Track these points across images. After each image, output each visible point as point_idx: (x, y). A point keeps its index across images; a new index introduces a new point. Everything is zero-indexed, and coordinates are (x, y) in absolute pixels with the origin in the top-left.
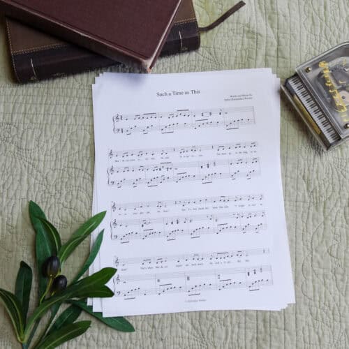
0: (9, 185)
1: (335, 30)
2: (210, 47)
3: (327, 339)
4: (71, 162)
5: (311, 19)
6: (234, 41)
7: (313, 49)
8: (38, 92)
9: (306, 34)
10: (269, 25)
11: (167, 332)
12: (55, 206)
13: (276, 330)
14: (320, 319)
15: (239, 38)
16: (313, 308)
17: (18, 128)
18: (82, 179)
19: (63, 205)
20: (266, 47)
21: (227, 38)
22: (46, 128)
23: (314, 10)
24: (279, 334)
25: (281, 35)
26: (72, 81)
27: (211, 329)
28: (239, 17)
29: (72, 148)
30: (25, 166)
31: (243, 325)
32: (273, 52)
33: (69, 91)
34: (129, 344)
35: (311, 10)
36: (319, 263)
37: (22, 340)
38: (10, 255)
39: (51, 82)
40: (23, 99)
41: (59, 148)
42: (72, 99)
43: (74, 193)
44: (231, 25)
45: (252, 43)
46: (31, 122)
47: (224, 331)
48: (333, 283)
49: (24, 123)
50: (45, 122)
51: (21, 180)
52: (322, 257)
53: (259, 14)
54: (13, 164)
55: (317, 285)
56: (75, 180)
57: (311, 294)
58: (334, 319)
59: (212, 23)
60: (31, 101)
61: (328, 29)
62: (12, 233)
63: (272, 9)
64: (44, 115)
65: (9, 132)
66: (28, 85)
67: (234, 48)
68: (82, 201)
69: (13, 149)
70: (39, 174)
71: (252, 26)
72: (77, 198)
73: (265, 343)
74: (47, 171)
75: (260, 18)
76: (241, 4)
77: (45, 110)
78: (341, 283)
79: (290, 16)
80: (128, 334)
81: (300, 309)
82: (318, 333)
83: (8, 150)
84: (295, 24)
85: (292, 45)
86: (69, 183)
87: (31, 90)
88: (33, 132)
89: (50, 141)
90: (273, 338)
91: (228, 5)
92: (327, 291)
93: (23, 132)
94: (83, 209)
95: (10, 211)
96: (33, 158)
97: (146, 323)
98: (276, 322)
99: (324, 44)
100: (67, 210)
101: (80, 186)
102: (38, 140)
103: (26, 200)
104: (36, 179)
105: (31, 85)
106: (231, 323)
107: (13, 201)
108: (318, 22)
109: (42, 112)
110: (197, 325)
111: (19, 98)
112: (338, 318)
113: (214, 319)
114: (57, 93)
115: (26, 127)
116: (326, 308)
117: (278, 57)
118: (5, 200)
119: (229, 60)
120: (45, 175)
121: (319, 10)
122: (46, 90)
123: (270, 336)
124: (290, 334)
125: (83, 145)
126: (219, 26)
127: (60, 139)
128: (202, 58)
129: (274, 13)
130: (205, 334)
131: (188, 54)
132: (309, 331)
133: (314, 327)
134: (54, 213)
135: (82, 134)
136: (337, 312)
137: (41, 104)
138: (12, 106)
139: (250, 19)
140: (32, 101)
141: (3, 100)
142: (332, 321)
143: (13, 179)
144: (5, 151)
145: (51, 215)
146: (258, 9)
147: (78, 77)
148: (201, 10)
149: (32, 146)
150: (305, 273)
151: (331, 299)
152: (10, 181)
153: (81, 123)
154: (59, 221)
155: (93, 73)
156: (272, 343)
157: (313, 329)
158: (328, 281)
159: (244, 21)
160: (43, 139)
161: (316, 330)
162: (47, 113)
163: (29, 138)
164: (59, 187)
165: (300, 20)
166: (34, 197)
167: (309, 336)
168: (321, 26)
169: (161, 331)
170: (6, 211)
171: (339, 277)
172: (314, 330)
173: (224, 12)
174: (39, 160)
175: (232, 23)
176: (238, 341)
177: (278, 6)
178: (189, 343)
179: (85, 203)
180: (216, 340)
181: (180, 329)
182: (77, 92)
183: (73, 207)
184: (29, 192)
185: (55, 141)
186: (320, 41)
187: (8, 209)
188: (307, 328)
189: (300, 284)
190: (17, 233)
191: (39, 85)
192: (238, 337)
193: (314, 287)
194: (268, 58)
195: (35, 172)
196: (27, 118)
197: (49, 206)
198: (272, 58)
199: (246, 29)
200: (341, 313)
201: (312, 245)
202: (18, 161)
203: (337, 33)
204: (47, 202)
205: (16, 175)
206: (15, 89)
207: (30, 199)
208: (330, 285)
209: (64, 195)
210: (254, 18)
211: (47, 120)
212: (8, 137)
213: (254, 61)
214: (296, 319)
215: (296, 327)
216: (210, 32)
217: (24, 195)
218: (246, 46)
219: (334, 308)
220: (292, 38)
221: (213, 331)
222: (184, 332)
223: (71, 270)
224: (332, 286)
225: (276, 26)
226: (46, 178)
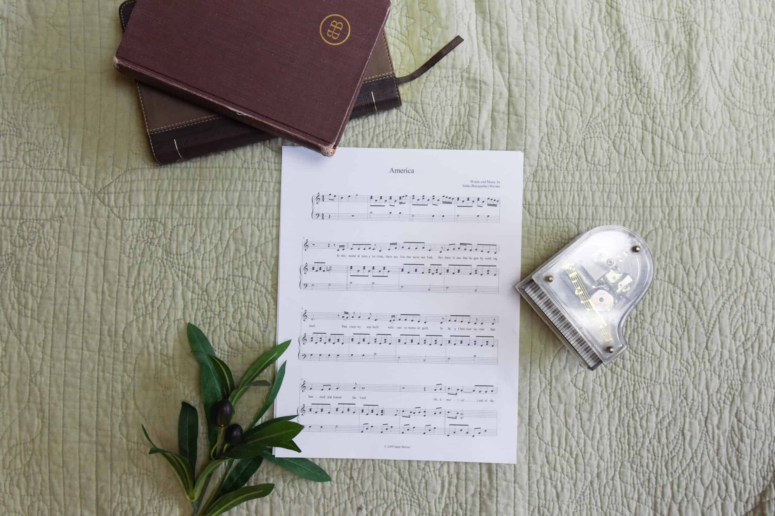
0: (160, 302)
1: (588, 72)
2: (416, 103)
3: (567, 494)
4: (237, 269)
5: (555, 56)
6: (448, 92)
7: (557, 100)
8: (188, 174)
9: (548, 78)
10: (497, 67)
11: (368, 484)
12: (220, 329)
13: (504, 483)
14: (560, 470)
15: (456, 88)
16: (550, 455)
17: (165, 225)
18: (252, 291)
19: (230, 326)
20: (493, 98)
21: (439, 89)
22: (201, 224)
23: (560, 42)
24: (507, 487)
25: (513, 82)
26: (232, 157)
27: (424, 481)
28: (454, 60)
29: (237, 250)
30: (178, 276)
31: (462, 476)
32: (502, 106)
33: (229, 171)
34: (322, 500)
35: (556, 42)
36: (559, 397)
37: (192, 498)
38: (168, 393)
39: (204, 159)
40: (169, 184)
41: (220, 250)
42: (233, 182)
43: (244, 310)
44: (443, 71)
45: (473, 94)
46: (182, 216)
47: (440, 482)
48: (577, 424)
49: (172, 218)
50: (200, 215)
51: (174, 296)
52: (564, 389)
53: (484, 51)
54: (162, 275)
55: (556, 427)
56: (244, 293)
57: (548, 438)
58: (576, 470)
59: (418, 67)
60: (179, 188)
61: (579, 69)
62: (168, 365)
63: (502, 44)
64: (198, 205)
65: (154, 232)
66: (173, 166)
67: (449, 102)
68: (254, 321)
69: (160, 254)
70: (196, 286)
71: (473, 71)
72: (248, 317)
73: (491, 499)
74: (207, 281)
75: (485, 58)
76: (458, 40)
77: (198, 200)
78: (588, 423)
79: (526, 54)
80: (320, 484)
81: (534, 457)
82: (556, 487)
83: (154, 255)
84: (532, 64)
85: (529, 96)
86: (236, 297)
87: (178, 171)
88: (185, 231)
89: (208, 240)
90: (500, 493)
91: (439, 41)
92: (570, 434)
93: (173, 229)
94: (257, 332)
95: (164, 336)
96: (187, 264)
97: (342, 474)
98: (505, 474)
99: (573, 92)
100: (236, 334)
101: (250, 302)
102: (192, 239)
103: (182, 322)
104: (193, 292)
105: (178, 165)
106: (448, 472)
107: (167, 323)
108: (565, 60)
109: (195, 202)
110: (406, 475)
111: (162, 184)
112: (582, 468)
113: (427, 469)
114: (213, 176)
115: (175, 224)
116: (567, 455)
117: (509, 114)
118: (155, 322)
119: (443, 121)
120: (205, 286)
121: (566, 43)
122: (198, 172)
123: (497, 490)
124: (521, 488)
125: (251, 245)
126: (428, 72)
127: (221, 237)
128: (405, 118)
129: (504, 50)
130: (417, 486)
131: (386, 113)
132: (545, 485)
133: (551, 479)
134: (219, 337)
135: (248, 230)
136: (580, 460)
137: (193, 191)
138: (154, 195)
139: (470, 61)
140: (181, 187)
141: (143, 188)
142: (574, 471)
143: (164, 295)
144: (151, 257)
145: (216, 339)
146: (482, 45)
147: (240, 152)
148: (403, 46)
149: (185, 249)
150: (541, 410)
151: (574, 444)
152: (161, 298)
153: (246, 216)
154: (226, 348)
155: (260, 144)
156: (499, 499)
157: (549, 481)
158: (570, 421)
159: (462, 65)
160: (198, 238)
161: (554, 483)
162: (201, 203)
163: (180, 239)
164: (223, 303)
165: (541, 58)
166: (193, 317)
167: (545, 491)
168: (569, 66)
169: (362, 483)
170: (159, 336)
171: (585, 416)
172: (552, 484)
173: (435, 52)
174: (195, 268)
175: (446, 68)
176: (456, 495)
177: (510, 40)
178: (396, 497)
179: (258, 324)
180: (430, 494)
181: (384, 480)
182: (240, 173)
183: (244, 329)
184: (187, 311)
185: (214, 241)
186: (568, 88)
187: (161, 335)
188: (542, 482)
189: (535, 425)
190: (174, 365)
191: (188, 164)
192: (457, 490)
193: (552, 428)
194: (496, 114)
195: (191, 284)
196: (176, 211)
197: (212, 328)
198: (502, 115)
199: (466, 75)
200: (586, 461)
201: (551, 373)
202: (168, 270)
203: (591, 75)
204: (210, 323)
205: (167, 289)
206: (157, 171)
207: (188, 322)
208: (573, 426)
209: (230, 315)
210: (476, 59)
211: (202, 213)
212: (153, 238)
213: (476, 121)
214: (529, 470)
215: (529, 480)
216: (416, 80)
217: (180, 315)
218: (465, 100)
219: (577, 455)
220: (529, 85)
221: (426, 483)
222: (389, 483)
223: (245, 410)
224: (576, 428)
225: (507, 69)
226: (206, 291)
